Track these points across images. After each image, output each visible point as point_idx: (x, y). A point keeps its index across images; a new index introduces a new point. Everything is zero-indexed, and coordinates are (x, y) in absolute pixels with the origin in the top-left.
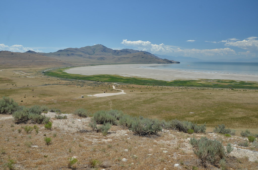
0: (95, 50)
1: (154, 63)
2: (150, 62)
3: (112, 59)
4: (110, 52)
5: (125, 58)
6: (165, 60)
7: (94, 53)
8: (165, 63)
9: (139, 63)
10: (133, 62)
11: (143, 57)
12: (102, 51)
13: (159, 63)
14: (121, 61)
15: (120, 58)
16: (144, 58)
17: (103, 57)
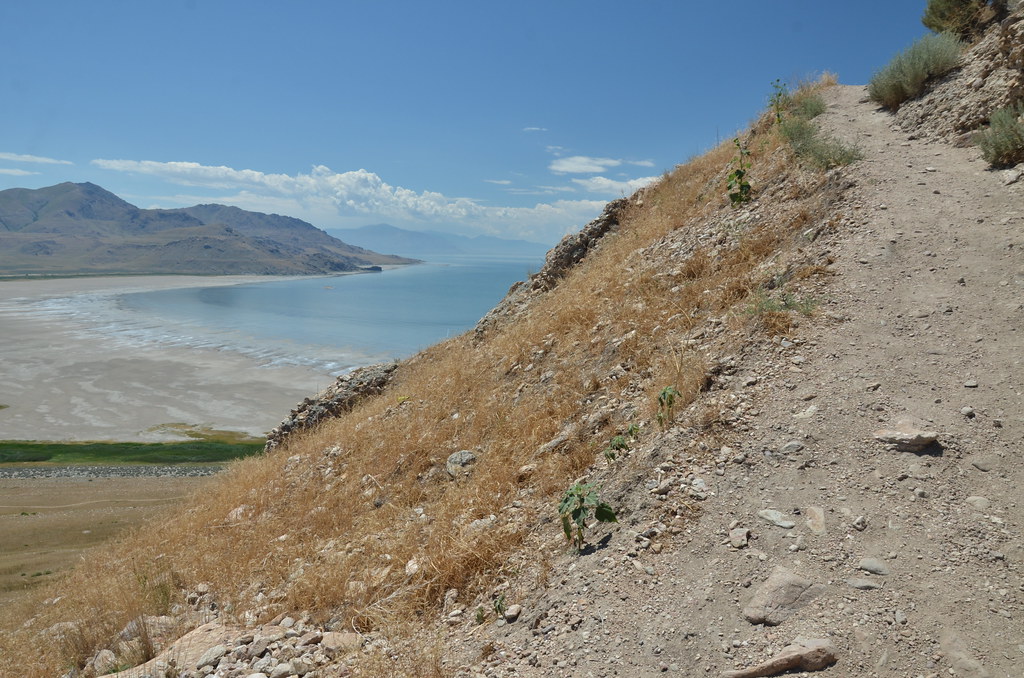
0: (42, 206)
1: (249, 271)
2: (232, 266)
3: (88, 250)
4: (112, 219)
5: (139, 247)
6: (315, 258)
7: (35, 220)
8: (292, 274)
9: (185, 271)
10: (160, 267)
11: (207, 247)
12: (71, 215)
13: (268, 274)
14: (117, 260)
15: (119, 248)
16: (210, 250)
17: (49, 242)
